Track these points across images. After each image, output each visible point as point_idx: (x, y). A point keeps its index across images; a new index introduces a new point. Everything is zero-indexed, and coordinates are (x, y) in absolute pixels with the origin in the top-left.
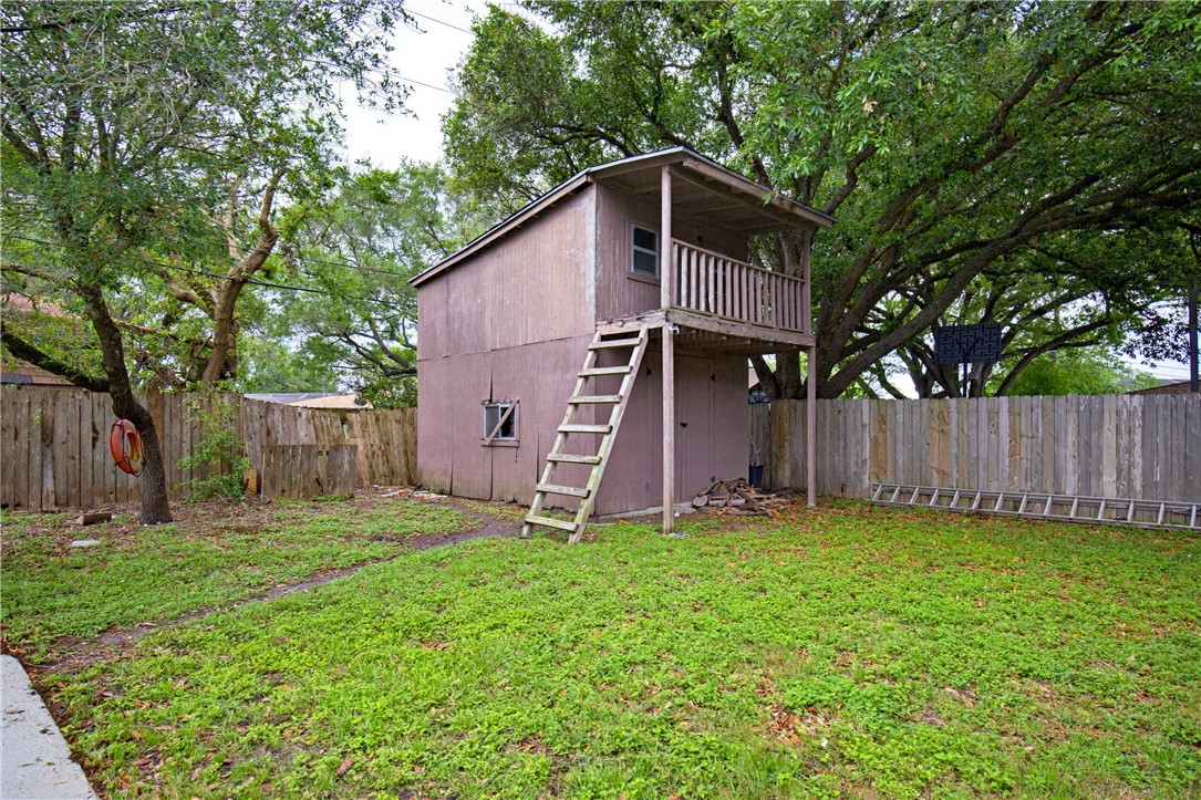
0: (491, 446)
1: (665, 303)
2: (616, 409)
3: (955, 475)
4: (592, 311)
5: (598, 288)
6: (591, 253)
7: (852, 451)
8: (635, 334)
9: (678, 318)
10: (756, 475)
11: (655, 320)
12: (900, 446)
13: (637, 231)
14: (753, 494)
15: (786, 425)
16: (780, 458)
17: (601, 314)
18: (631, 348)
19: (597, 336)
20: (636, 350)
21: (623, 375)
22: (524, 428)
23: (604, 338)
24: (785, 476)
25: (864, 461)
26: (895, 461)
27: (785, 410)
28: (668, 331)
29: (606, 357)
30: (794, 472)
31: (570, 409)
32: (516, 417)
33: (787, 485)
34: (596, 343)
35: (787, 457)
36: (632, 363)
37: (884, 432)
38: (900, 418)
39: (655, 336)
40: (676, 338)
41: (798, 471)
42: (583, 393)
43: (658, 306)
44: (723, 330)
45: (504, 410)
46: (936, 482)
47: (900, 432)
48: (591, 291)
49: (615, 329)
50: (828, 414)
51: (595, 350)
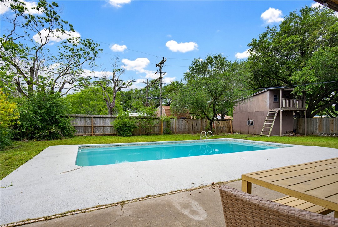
0: (249, 126)
1: (281, 107)
2: (273, 121)
3: (335, 131)
4: (268, 108)
5: (269, 104)
6: (268, 100)
7: (315, 127)
8: (276, 111)
9: (283, 109)
10: (295, 131)
11: (279, 109)
12: (324, 126)
13: (275, 95)
14: (294, 133)
15: (301, 123)
16: (300, 128)
17: (269, 108)
18: (275, 113)
19: (269, 111)
20: (276, 113)
21: (274, 117)
22: (255, 123)
23: (270, 111)
24: (301, 131)
25: (317, 129)
26: (323, 129)
27: (301, 120)
28: (281, 111)
29: (270, 114)
30: (303, 131)
31: (266, 121)
32: (254, 122)
33: (301, 133)
34: (269, 112)
35: (301, 128)
36: (276, 115)
37: (321, 124)
38: (324, 121)
39: (279, 111)
40: (282, 112)
41: (303, 130)
42: (267, 119)
43: (279, 107)
44: (289, 110)
45: (251, 121)
46: (331, 132)
47: (324, 124)
48: (268, 105)
49: (272, 110)
50: (310, 121)
51: (269, 113)
